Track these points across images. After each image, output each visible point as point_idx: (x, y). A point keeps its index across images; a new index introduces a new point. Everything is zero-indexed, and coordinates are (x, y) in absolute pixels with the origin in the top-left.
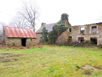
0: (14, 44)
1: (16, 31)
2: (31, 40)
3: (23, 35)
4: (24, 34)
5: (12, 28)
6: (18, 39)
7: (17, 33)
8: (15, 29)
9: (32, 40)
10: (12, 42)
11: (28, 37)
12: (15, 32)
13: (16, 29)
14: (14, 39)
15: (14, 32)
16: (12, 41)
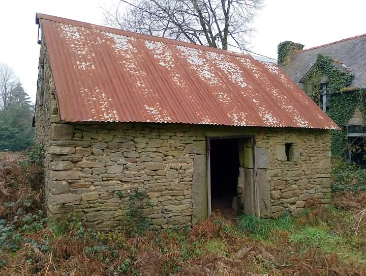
0: (139, 196)
1: (148, 62)
2: (288, 147)
3: (223, 97)
4: (229, 92)
5: (116, 37)
6: (176, 140)
7: (167, 81)
8: (140, 46)
9: (296, 152)
10: (115, 185)
11: (270, 120)
12: (146, 68)
13: (149, 45)
14: (141, 142)
15: (131, 67)
16: (115, 170)
